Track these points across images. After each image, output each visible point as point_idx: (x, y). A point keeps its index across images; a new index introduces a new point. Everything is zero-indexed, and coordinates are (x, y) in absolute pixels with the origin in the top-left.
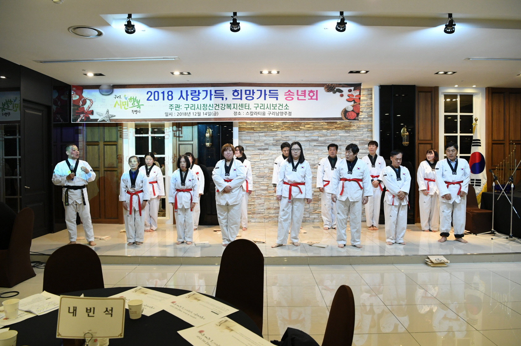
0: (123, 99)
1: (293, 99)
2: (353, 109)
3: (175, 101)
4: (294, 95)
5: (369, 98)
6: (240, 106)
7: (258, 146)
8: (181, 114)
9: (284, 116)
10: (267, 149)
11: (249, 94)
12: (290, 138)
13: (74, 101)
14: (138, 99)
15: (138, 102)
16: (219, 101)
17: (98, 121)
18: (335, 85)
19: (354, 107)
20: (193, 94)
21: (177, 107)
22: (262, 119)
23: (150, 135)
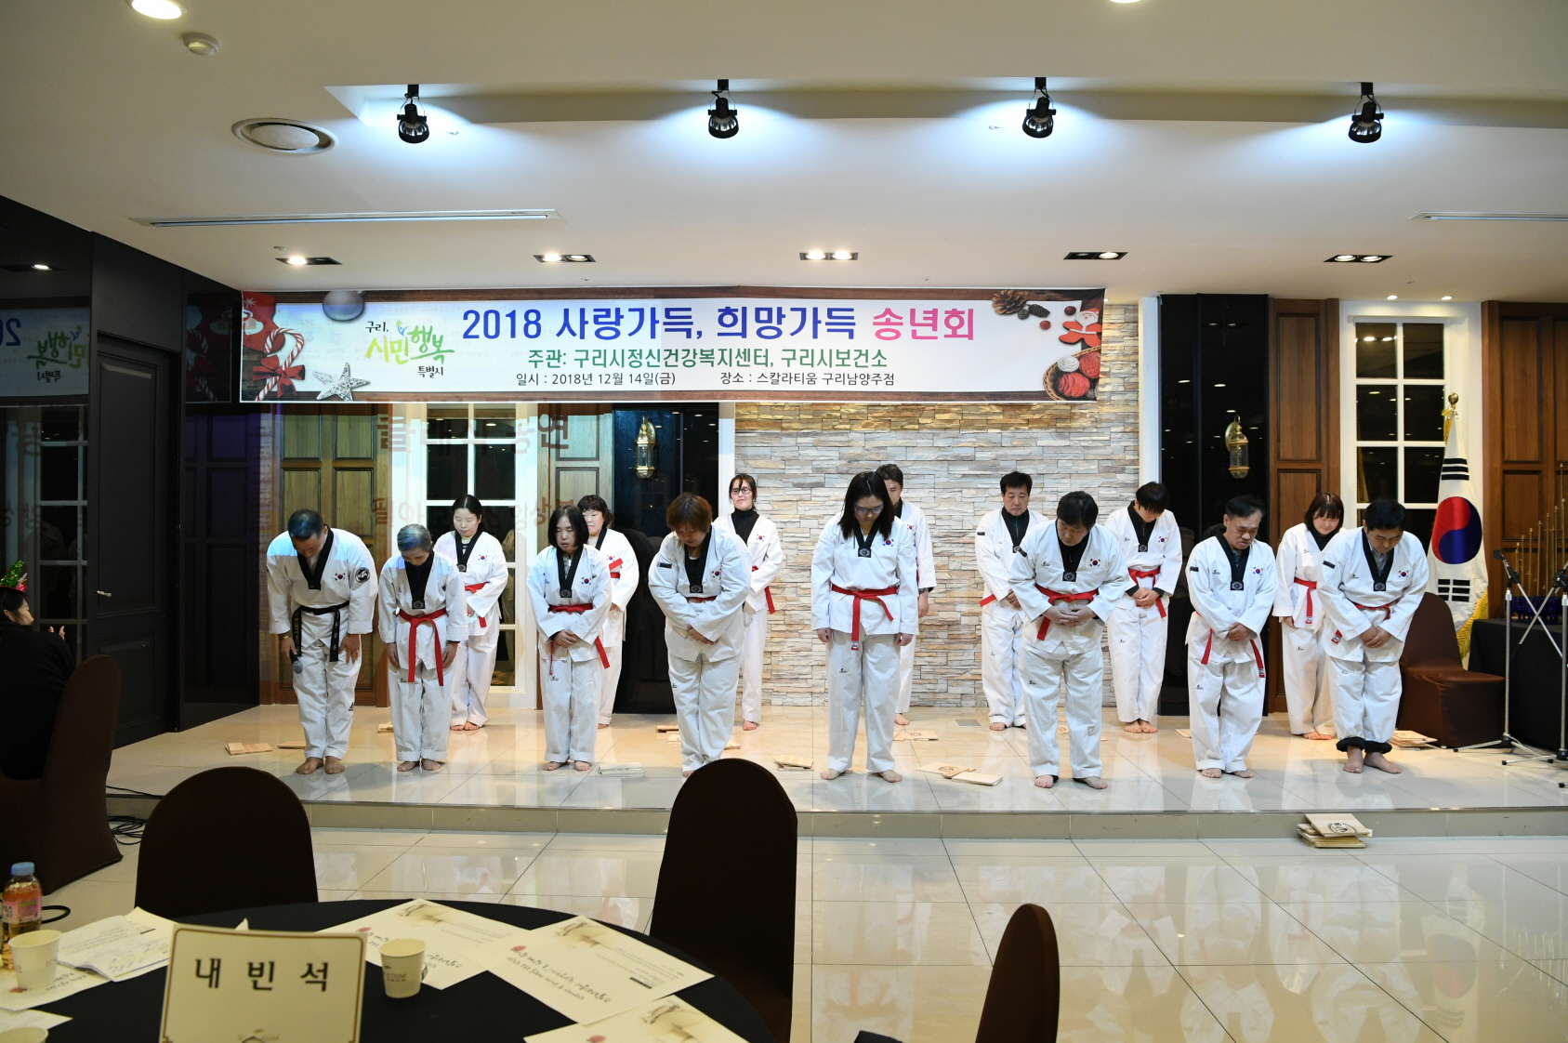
0: (393, 334)
1: (898, 335)
2: (1080, 365)
3: (548, 341)
4: (901, 324)
5: (1127, 334)
6: (739, 354)
7: (795, 476)
8: (563, 377)
9: (872, 387)
10: (820, 485)
11: (766, 318)
12: (888, 451)
13: (248, 338)
14: (437, 332)
15: (438, 343)
16: (678, 340)
17: (318, 398)
18: (1026, 293)
19: (1082, 360)
20: (600, 320)
21: (552, 357)
22: (805, 396)
23: (471, 441)
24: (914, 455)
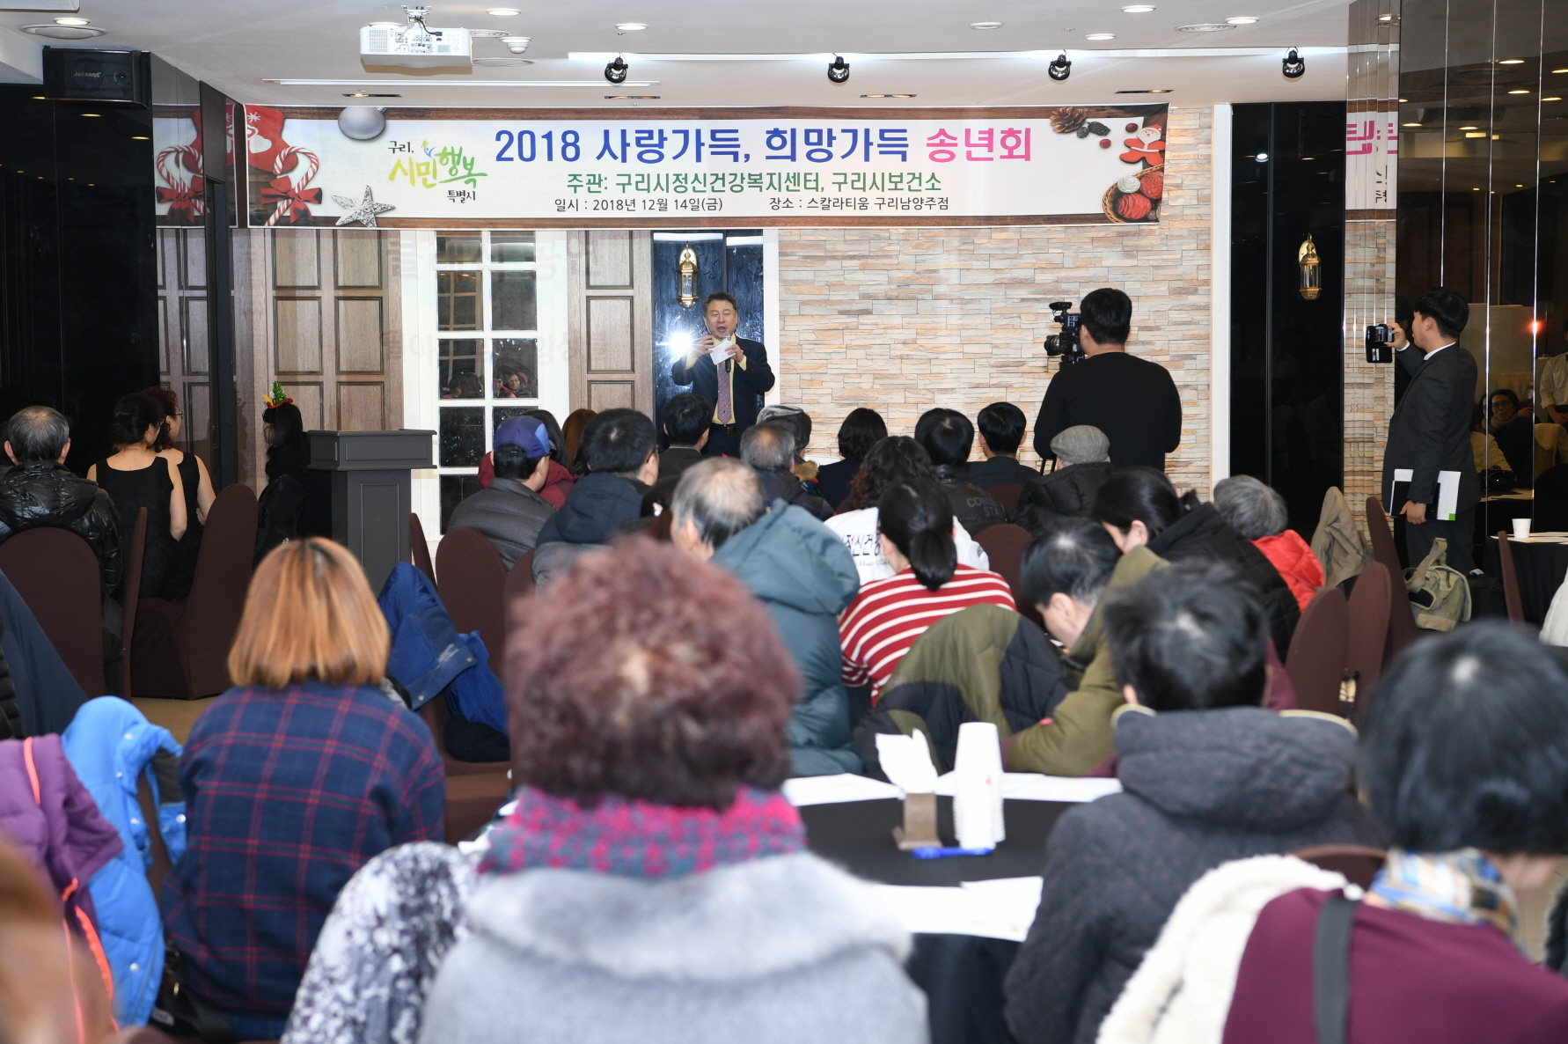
0: (419, 156)
1: (953, 156)
2: (1141, 185)
3: (588, 164)
4: (955, 145)
5: (1202, 141)
6: (788, 179)
7: (840, 302)
8: (605, 203)
9: (925, 212)
10: (867, 312)
11: (816, 141)
12: (942, 274)
13: (257, 156)
14: (468, 154)
15: (469, 165)
16: (725, 164)
17: (337, 224)
19: (1143, 179)
20: (643, 142)
21: (592, 181)
22: (856, 221)
23: (487, 267)
24: (970, 278)
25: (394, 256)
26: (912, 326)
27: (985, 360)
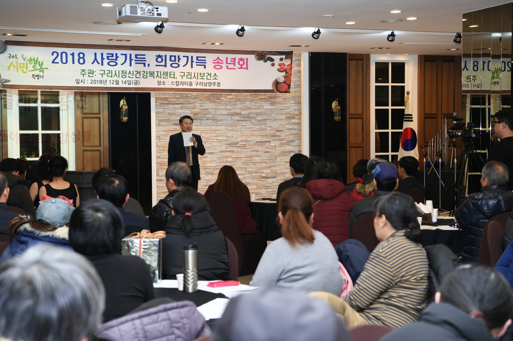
0: (21, 60)
1: (222, 67)
2: (285, 80)
3: (88, 66)
4: (222, 63)
6: (164, 74)
7: (174, 120)
8: (95, 81)
9: (212, 87)
11: (174, 60)
12: (209, 111)
14: (40, 60)
15: (41, 65)
16: (141, 68)
18: (266, 52)
19: (285, 78)
20: (110, 58)
21: (90, 73)
22: (188, 90)
23: (39, 105)
24: (219, 112)
25: (5, 100)
26: (199, 129)
27: (225, 142)
